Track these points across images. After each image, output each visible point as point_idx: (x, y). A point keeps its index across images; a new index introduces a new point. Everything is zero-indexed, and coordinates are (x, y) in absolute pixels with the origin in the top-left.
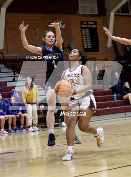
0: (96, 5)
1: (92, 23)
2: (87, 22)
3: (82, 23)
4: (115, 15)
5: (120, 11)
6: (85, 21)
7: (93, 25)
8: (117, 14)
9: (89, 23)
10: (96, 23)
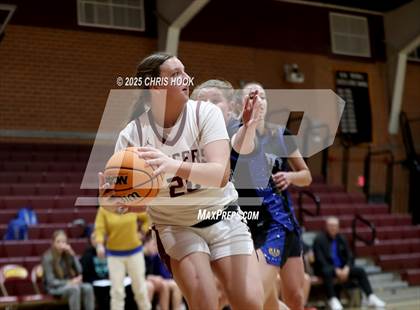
0: (365, 37)
1: (359, 77)
2: (348, 73)
3: (337, 75)
4: (409, 63)
5: (416, 53)
6: (343, 72)
7: (361, 80)
8: (411, 59)
9: (352, 76)
10: (365, 77)
